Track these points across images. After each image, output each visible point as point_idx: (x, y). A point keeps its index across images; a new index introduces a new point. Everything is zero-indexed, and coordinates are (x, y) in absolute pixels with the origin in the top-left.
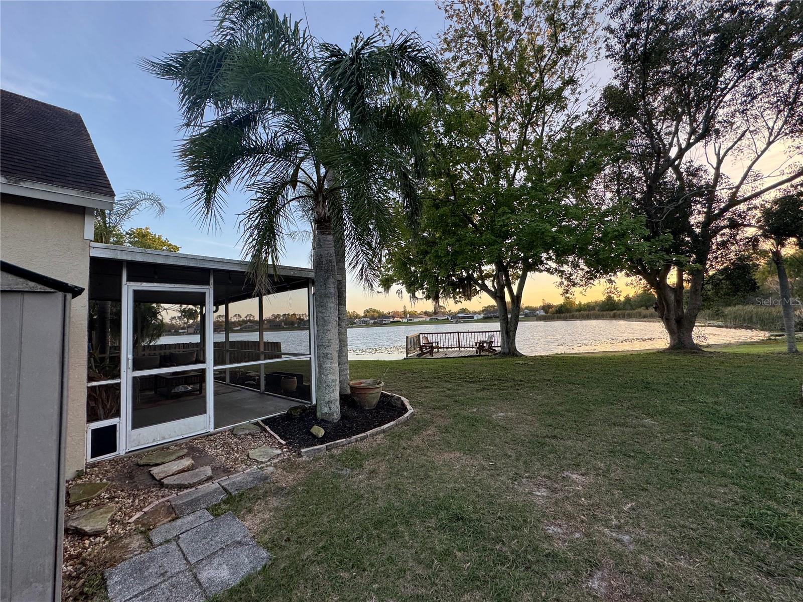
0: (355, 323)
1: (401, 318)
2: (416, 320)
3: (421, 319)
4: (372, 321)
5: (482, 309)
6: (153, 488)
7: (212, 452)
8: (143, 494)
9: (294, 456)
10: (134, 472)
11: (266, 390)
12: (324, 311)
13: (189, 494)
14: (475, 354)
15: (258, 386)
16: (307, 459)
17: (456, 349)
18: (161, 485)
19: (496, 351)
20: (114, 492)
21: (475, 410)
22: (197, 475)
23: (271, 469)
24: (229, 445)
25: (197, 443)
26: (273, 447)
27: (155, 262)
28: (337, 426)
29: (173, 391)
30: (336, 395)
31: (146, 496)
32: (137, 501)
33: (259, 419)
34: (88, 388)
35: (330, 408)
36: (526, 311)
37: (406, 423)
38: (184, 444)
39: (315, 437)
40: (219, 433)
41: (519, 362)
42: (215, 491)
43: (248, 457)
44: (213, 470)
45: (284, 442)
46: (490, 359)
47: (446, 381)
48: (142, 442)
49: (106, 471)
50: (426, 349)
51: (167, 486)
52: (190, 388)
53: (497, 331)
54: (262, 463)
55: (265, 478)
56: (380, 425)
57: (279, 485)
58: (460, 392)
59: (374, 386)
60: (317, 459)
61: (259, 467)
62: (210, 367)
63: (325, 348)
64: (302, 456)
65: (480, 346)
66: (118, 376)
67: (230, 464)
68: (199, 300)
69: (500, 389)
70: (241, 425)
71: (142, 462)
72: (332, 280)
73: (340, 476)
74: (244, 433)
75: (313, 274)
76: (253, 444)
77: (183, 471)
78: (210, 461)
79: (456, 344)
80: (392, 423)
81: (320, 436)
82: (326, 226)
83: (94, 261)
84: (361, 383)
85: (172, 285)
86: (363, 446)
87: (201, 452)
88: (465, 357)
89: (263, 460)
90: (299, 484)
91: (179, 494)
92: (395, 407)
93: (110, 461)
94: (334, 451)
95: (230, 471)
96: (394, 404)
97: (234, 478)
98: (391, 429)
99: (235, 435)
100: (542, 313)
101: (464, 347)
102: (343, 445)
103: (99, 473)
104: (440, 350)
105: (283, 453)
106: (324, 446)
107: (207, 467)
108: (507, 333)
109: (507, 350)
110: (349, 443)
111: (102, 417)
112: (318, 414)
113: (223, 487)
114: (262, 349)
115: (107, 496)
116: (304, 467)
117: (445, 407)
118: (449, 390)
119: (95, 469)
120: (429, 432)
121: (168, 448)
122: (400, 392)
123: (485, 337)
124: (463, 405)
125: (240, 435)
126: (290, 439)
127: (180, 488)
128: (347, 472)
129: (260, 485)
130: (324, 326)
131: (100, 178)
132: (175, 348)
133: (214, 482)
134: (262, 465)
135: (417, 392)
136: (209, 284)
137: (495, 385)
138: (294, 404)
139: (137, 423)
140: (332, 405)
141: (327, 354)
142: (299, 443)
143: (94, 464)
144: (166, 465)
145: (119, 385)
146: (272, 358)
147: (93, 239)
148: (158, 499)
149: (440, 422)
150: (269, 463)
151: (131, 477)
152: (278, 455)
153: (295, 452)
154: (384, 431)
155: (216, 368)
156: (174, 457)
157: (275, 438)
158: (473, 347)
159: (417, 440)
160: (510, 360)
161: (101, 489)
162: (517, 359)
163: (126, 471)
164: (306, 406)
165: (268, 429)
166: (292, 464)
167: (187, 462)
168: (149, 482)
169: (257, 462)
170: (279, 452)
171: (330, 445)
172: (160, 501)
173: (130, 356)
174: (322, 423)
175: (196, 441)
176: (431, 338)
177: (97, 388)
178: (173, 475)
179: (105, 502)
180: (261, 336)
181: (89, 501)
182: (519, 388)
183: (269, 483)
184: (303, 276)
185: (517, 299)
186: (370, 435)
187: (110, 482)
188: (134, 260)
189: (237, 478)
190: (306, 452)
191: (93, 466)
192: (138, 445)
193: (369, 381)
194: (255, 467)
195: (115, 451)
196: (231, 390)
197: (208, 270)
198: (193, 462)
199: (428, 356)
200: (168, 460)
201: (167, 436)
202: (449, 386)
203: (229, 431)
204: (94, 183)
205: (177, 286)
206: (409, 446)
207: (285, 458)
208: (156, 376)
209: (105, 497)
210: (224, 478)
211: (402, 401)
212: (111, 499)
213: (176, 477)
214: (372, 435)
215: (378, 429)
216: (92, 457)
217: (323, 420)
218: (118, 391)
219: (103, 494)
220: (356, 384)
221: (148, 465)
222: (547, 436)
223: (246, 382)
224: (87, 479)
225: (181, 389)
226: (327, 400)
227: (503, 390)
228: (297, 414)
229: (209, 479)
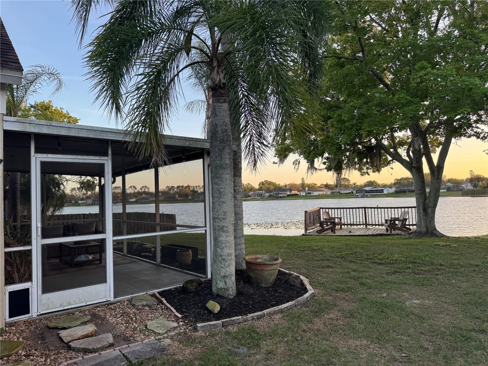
0: (250, 196)
1: (299, 191)
2: (316, 193)
3: (321, 193)
4: (268, 194)
5: (393, 182)
6: (62, 349)
7: (112, 320)
8: (53, 355)
9: (190, 330)
10: (45, 334)
11: (162, 262)
12: (220, 182)
13: (93, 358)
14: (385, 233)
15: (154, 258)
16: (203, 334)
17: (362, 226)
18: (69, 348)
19: (410, 229)
20: (30, 351)
21: (385, 295)
22: (100, 341)
23: (168, 341)
24: (128, 314)
25: (99, 311)
26: (169, 319)
27: (59, 133)
28: (232, 302)
29: (76, 260)
30: (232, 270)
31: (56, 357)
32: (49, 360)
33: (156, 291)
34: (5, 253)
35: (226, 283)
36: (448, 184)
37: (305, 304)
38: (87, 311)
39: (210, 312)
40: (119, 302)
41: (439, 243)
42: (116, 358)
43: (146, 327)
44: (114, 337)
45: (180, 316)
46: (403, 239)
47: (351, 262)
48: (51, 306)
49: (22, 330)
50: (327, 225)
51: (74, 349)
52: (90, 258)
53: (411, 207)
54: (159, 334)
55: (163, 350)
56: (277, 304)
57: (176, 357)
58: (367, 274)
59: (271, 263)
60: (213, 335)
61: (157, 338)
62: (109, 237)
63: (221, 221)
64: (198, 331)
65: (391, 224)
66: (29, 243)
67: (129, 333)
68: (99, 171)
69: (416, 273)
70: (139, 296)
71: (51, 325)
72: (227, 150)
73: (236, 354)
74: (141, 304)
75: (208, 144)
76: (150, 315)
77: (87, 336)
78: (111, 329)
79: (362, 220)
80: (290, 303)
81: (216, 312)
82: (221, 93)
83: (7, 133)
84: (257, 259)
85: (74, 157)
86: (261, 326)
87: (103, 319)
88: (373, 235)
89: (161, 332)
90: (196, 359)
91: (84, 357)
92: (294, 286)
93: (25, 322)
94: (230, 328)
95: (130, 340)
96: (292, 283)
97: (134, 347)
98: (289, 309)
99: (134, 306)
100: (470, 187)
101: (372, 225)
102: (239, 323)
103: (16, 332)
104: (343, 227)
105: (179, 326)
106: (220, 322)
107: (109, 334)
108: (425, 210)
109: (424, 229)
110: (245, 321)
111: (17, 281)
112: (214, 289)
113: (123, 355)
114: (158, 220)
115: (23, 353)
116: (200, 342)
117: (349, 289)
118: (354, 271)
119: (13, 328)
120: (331, 316)
121: (73, 314)
122: (298, 270)
123: (397, 214)
124: (370, 288)
125: (138, 306)
126: (186, 312)
127: (86, 352)
128: (243, 350)
129: (158, 356)
130: (220, 197)
131: (10, 54)
132: (76, 219)
133: (115, 349)
134: (159, 337)
135: (318, 271)
136: (107, 155)
137: (409, 268)
138: (189, 278)
139: (47, 288)
140: (227, 280)
141: (223, 227)
142: (195, 317)
143: (12, 323)
144: (73, 329)
145: (30, 251)
146: (167, 230)
147: (5, 113)
148: (66, 361)
149: (345, 305)
150: (166, 335)
151: (43, 338)
152: (175, 328)
153: (191, 326)
154: (281, 311)
155: (115, 238)
156: (79, 322)
157: (171, 311)
158: (382, 225)
159: (318, 324)
160: (428, 240)
161: (18, 347)
162: (437, 239)
163: (38, 332)
164: (202, 279)
165: (165, 302)
166: (189, 338)
167: (90, 328)
168: (58, 343)
169: (155, 333)
170: (175, 324)
171: (226, 322)
172: (69, 362)
173: (39, 225)
174: (218, 297)
175: (98, 309)
176: (333, 214)
177: (12, 254)
178: (79, 339)
179: (22, 359)
180: (157, 208)
181: (9, 356)
182: (439, 273)
183: (166, 355)
184: (199, 146)
185: (437, 170)
186: (267, 314)
187: (25, 341)
188: (40, 132)
189: (135, 347)
190: (202, 327)
191: (10, 325)
192: (48, 309)
193: (266, 257)
194: (153, 338)
195: (28, 313)
196: (128, 261)
197: (106, 141)
198: (96, 328)
199: (329, 233)
200: (74, 325)
201: (72, 302)
202: (353, 266)
203: (127, 301)
204: (5, 59)
205: (79, 157)
206: (309, 328)
207: (181, 331)
208: (61, 245)
209: (22, 354)
210: (124, 346)
211: (302, 281)
212: (27, 356)
213: (82, 341)
214: (270, 314)
215: (276, 308)
216: (10, 317)
217: (218, 295)
218: (29, 258)
219: (20, 352)
220: (252, 259)
221: (57, 328)
222: (474, 330)
223: (142, 254)
224: (6, 337)
225: (83, 258)
226: (223, 274)
227: (419, 274)
228: (192, 288)
229: (111, 345)
